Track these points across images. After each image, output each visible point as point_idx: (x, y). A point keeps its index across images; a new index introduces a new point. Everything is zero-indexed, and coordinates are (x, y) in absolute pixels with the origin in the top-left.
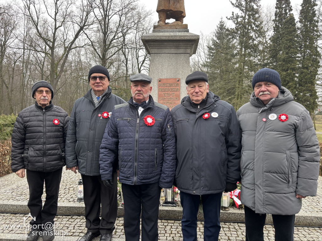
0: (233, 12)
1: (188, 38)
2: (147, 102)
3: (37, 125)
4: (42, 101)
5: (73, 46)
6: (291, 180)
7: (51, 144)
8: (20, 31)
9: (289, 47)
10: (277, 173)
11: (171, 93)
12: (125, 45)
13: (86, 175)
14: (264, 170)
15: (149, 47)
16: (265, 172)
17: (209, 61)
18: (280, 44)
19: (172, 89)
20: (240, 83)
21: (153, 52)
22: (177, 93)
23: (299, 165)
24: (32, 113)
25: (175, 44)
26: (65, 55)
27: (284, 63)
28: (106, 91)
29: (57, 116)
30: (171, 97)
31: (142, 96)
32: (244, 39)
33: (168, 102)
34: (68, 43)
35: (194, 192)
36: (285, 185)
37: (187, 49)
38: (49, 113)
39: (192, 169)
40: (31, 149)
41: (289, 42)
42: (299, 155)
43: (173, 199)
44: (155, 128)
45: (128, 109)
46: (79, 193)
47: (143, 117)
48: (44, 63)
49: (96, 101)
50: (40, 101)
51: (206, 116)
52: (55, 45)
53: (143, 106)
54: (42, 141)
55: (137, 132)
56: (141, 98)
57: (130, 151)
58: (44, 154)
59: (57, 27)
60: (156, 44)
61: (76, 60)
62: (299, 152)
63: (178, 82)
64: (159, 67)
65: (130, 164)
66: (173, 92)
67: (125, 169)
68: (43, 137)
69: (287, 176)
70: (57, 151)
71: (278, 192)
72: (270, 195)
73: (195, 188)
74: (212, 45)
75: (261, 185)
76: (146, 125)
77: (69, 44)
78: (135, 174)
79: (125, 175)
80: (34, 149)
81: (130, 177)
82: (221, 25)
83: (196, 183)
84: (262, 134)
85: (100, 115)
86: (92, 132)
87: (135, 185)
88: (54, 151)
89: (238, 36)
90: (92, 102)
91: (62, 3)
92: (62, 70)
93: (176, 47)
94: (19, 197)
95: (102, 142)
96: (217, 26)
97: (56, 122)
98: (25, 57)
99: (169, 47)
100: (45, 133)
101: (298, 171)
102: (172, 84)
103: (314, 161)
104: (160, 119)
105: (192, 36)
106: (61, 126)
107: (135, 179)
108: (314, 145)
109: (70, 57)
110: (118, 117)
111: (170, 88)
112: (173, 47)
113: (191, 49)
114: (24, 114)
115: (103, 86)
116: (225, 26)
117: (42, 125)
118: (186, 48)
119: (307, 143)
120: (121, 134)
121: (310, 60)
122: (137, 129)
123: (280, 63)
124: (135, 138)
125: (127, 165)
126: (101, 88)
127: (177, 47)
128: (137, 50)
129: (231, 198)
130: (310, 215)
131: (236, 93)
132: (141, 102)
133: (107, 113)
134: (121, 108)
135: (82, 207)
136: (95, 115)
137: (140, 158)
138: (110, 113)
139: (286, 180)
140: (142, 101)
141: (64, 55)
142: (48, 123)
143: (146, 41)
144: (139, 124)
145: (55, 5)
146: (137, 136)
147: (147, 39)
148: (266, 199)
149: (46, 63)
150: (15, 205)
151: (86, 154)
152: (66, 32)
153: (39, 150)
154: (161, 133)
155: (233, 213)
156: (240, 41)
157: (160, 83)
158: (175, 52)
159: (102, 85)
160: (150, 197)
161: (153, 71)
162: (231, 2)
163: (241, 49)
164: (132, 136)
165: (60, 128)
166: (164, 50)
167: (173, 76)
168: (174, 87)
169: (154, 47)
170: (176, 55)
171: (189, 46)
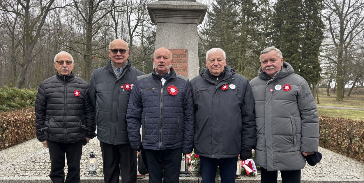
1: (196, 8)
2: (169, 73)
3: (58, 96)
4: (63, 72)
5: (52, 6)
6: (295, 140)
7: (71, 116)
9: (293, 17)
10: (283, 135)
11: (178, 64)
12: (114, 8)
13: (109, 144)
14: (273, 133)
15: (155, 16)
16: (274, 135)
17: (208, 28)
18: (284, 13)
19: (179, 60)
20: (242, 53)
21: (160, 22)
22: (185, 64)
23: (302, 127)
24: (53, 85)
25: (182, 13)
26: (42, 16)
27: (288, 34)
28: (126, 63)
29: (78, 87)
30: (178, 68)
31: (164, 67)
32: (247, 6)
34: (45, 3)
35: (213, 156)
36: (291, 145)
37: (195, 20)
38: (70, 84)
39: (211, 135)
40: (52, 119)
41: (293, 12)
42: (302, 118)
43: (186, 170)
44: (178, 98)
45: (152, 79)
46: (91, 167)
47: (166, 87)
48: (15, 24)
49: (117, 73)
50: (60, 72)
51: (225, 87)
52: (30, 4)
53: (165, 77)
54: (62, 112)
55: (161, 102)
56: (163, 69)
57: (155, 119)
58: (65, 126)
60: (163, 13)
61: (55, 22)
62: (301, 116)
63: (186, 54)
64: (166, 37)
65: (155, 131)
66: (181, 64)
67: (150, 136)
68: (63, 109)
69: (292, 136)
70: (77, 123)
71: (285, 151)
72: (278, 154)
73: (214, 152)
74: (213, 11)
75: (271, 146)
76: (170, 95)
77: (47, 3)
78: (161, 140)
79: (150, 142)
80: (54, 119)
81: (156, 143)
83: (215, 148)
84: (270, 102)
85: (122, 87)
86: (115, 104)
87: (160, 150)
88: (74, 123)
89: (240, 2)
90: (112, 74)
92: (38, 35)
93: (183, 16)
94: (24, 173)
95: (127, 113)
97: (77, 93)
99: (176, 16)
100: (66, 104)
101: (301, 133)
102: (179, 55)
103: (313, 122)
104: (182, 89)
105: (200, 6)
106: (82, 98)
107: (160, 144)
108: (313, 109)
109: (48, 20)
110: (141, 87)
111: (177, 59)
112: (180, 16)
113: (198, 19)
114: (46, 85)
115: (124, 59)
117: (63, 96)
118: (194, 18)
119: (307, 107)
120: (146, 103)
121: (313, 31)
122: (162, 98)
123: (284, 33)
124: (159, 106)
125: (152, 132)
126: (121, 61)
127: (185, 17)
128: (128, 13)
129: (243, 167)
130: (314, 180)
131: (239, 64)
132: (163, 73)
133: (129, 85)
134: (144, 78)
135: (95, 180)
136: (118, 87)
137: (165, 125)
138: (132, 85)
139: (291, 140)
140: (165, 72)
141: (40, 16)
142: (69, 94)
143: (152, 9)
144: (164, 94)
146: (161, 105)
147: (153, 7)
148: (276, 158)
149: (18, 25)
150: (22, 181)
151: (109, 124)
153: (60, 121)
154: (183, 102)
155: (244, 181)
156: (243, 8)
158: (182, 22)
159: (123, 57)
160: (173, 163)
161: (160, 41)
163: (244, 16)
164: (157, 105)
165: (81, 100)
166: (171, 19)
167: (180, 47)
168: (181, 59)
169: (161, 16)
170: (183, 24)
171: (196, 16)
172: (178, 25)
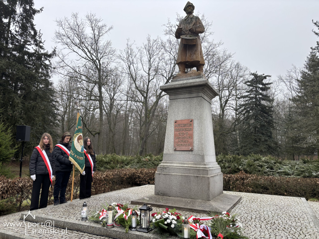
0: (317, 42)
8: (125, 86)
11: (185, 132)
19: (186, 129)
21: (172, 98)
22: (190, 132)
30: (185, 136)
33: (182, 141)
46: (82, 214)
48: (142, 110)
59: (150, 80)
60: (173, 91)
63: (191, 123)
64: (176, 111)
66: (187, 132)
82: (312, 56)
91: (154, 60)
96: (307, 57)
98: (128, 107)
99: (184, 93)
102: (186, 125)
111: (184, 128)
112: (187, 92)
113: (204, 92)
116: (317, 56)
118: (198, 92)
127: (191, 92)
143: (166, 90)
145: (149, 63)
147: (164, 88)
152: (158, 83)
157: (176, 124)
161: (171, 114)
162: (315, 32)
166: (180, 95)
167: (187, 118)
168: (187, 127)
169: (172, 94)
170: (190, 98)
171: (200, 90)
172: (186, 99)
